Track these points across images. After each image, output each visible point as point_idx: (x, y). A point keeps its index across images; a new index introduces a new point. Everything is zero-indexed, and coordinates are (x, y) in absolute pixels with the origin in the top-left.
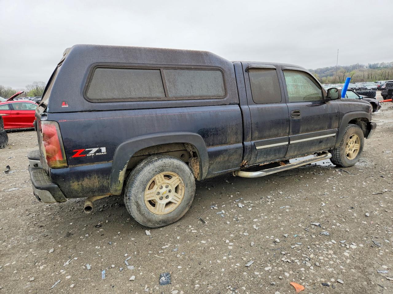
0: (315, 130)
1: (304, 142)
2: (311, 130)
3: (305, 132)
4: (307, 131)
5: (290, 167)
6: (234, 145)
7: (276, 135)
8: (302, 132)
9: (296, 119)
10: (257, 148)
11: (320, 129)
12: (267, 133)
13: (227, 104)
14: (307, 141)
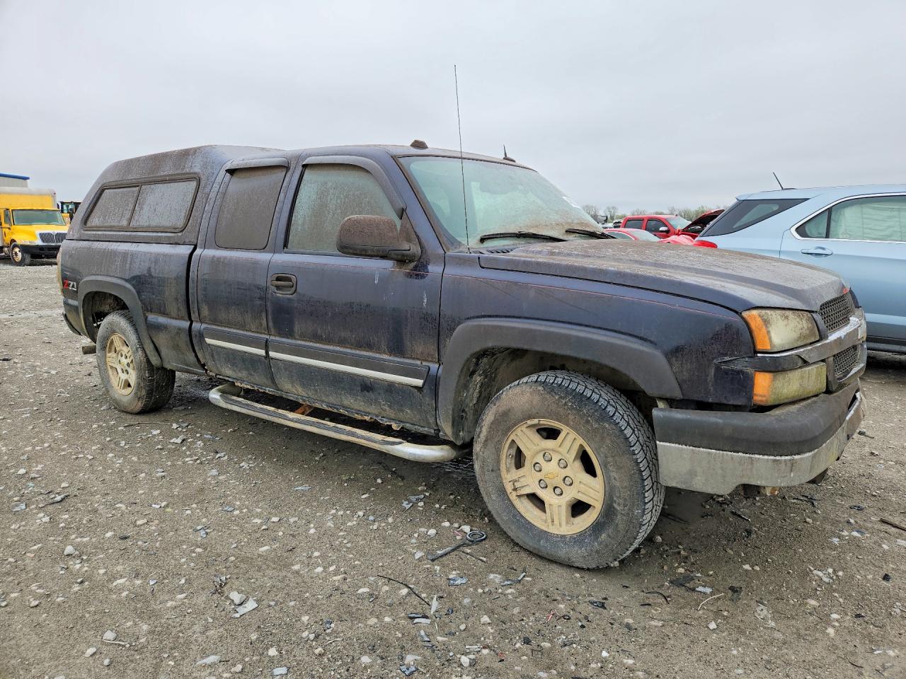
0: (342, 342)
1: (309, 366)
2: (329, 341)
3: (309, 338)
4: (316, 338)
5: (275, 418)
6: (178, 321)
7: (243, 327)
8: (303, 337)
9: (281, 295)
10: (209, 341)
11: (359, 346)
12: (223, 315)
13: (179, 242)
14: (319, 369)
